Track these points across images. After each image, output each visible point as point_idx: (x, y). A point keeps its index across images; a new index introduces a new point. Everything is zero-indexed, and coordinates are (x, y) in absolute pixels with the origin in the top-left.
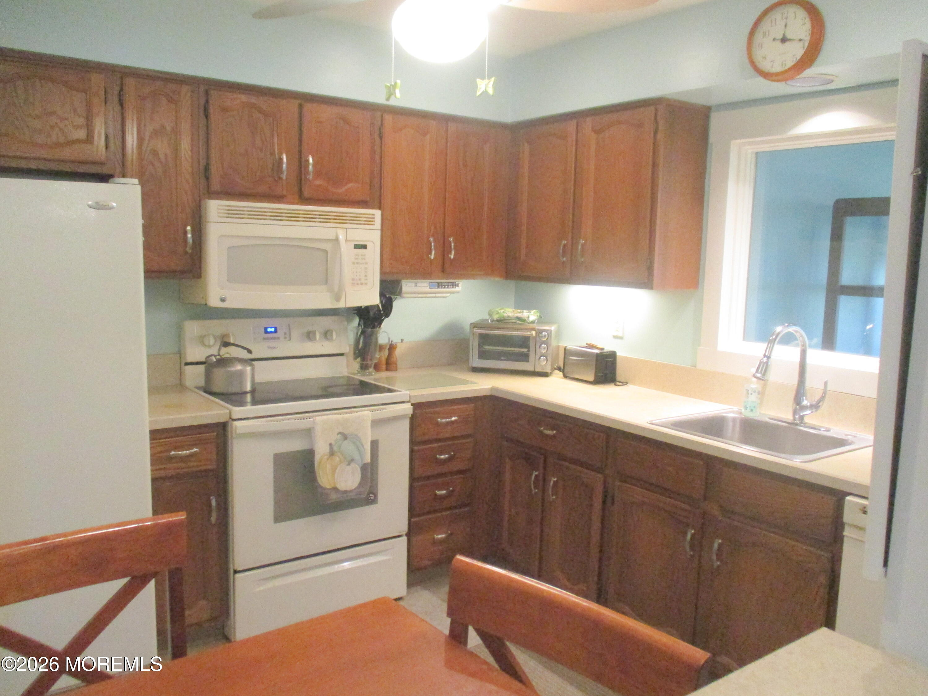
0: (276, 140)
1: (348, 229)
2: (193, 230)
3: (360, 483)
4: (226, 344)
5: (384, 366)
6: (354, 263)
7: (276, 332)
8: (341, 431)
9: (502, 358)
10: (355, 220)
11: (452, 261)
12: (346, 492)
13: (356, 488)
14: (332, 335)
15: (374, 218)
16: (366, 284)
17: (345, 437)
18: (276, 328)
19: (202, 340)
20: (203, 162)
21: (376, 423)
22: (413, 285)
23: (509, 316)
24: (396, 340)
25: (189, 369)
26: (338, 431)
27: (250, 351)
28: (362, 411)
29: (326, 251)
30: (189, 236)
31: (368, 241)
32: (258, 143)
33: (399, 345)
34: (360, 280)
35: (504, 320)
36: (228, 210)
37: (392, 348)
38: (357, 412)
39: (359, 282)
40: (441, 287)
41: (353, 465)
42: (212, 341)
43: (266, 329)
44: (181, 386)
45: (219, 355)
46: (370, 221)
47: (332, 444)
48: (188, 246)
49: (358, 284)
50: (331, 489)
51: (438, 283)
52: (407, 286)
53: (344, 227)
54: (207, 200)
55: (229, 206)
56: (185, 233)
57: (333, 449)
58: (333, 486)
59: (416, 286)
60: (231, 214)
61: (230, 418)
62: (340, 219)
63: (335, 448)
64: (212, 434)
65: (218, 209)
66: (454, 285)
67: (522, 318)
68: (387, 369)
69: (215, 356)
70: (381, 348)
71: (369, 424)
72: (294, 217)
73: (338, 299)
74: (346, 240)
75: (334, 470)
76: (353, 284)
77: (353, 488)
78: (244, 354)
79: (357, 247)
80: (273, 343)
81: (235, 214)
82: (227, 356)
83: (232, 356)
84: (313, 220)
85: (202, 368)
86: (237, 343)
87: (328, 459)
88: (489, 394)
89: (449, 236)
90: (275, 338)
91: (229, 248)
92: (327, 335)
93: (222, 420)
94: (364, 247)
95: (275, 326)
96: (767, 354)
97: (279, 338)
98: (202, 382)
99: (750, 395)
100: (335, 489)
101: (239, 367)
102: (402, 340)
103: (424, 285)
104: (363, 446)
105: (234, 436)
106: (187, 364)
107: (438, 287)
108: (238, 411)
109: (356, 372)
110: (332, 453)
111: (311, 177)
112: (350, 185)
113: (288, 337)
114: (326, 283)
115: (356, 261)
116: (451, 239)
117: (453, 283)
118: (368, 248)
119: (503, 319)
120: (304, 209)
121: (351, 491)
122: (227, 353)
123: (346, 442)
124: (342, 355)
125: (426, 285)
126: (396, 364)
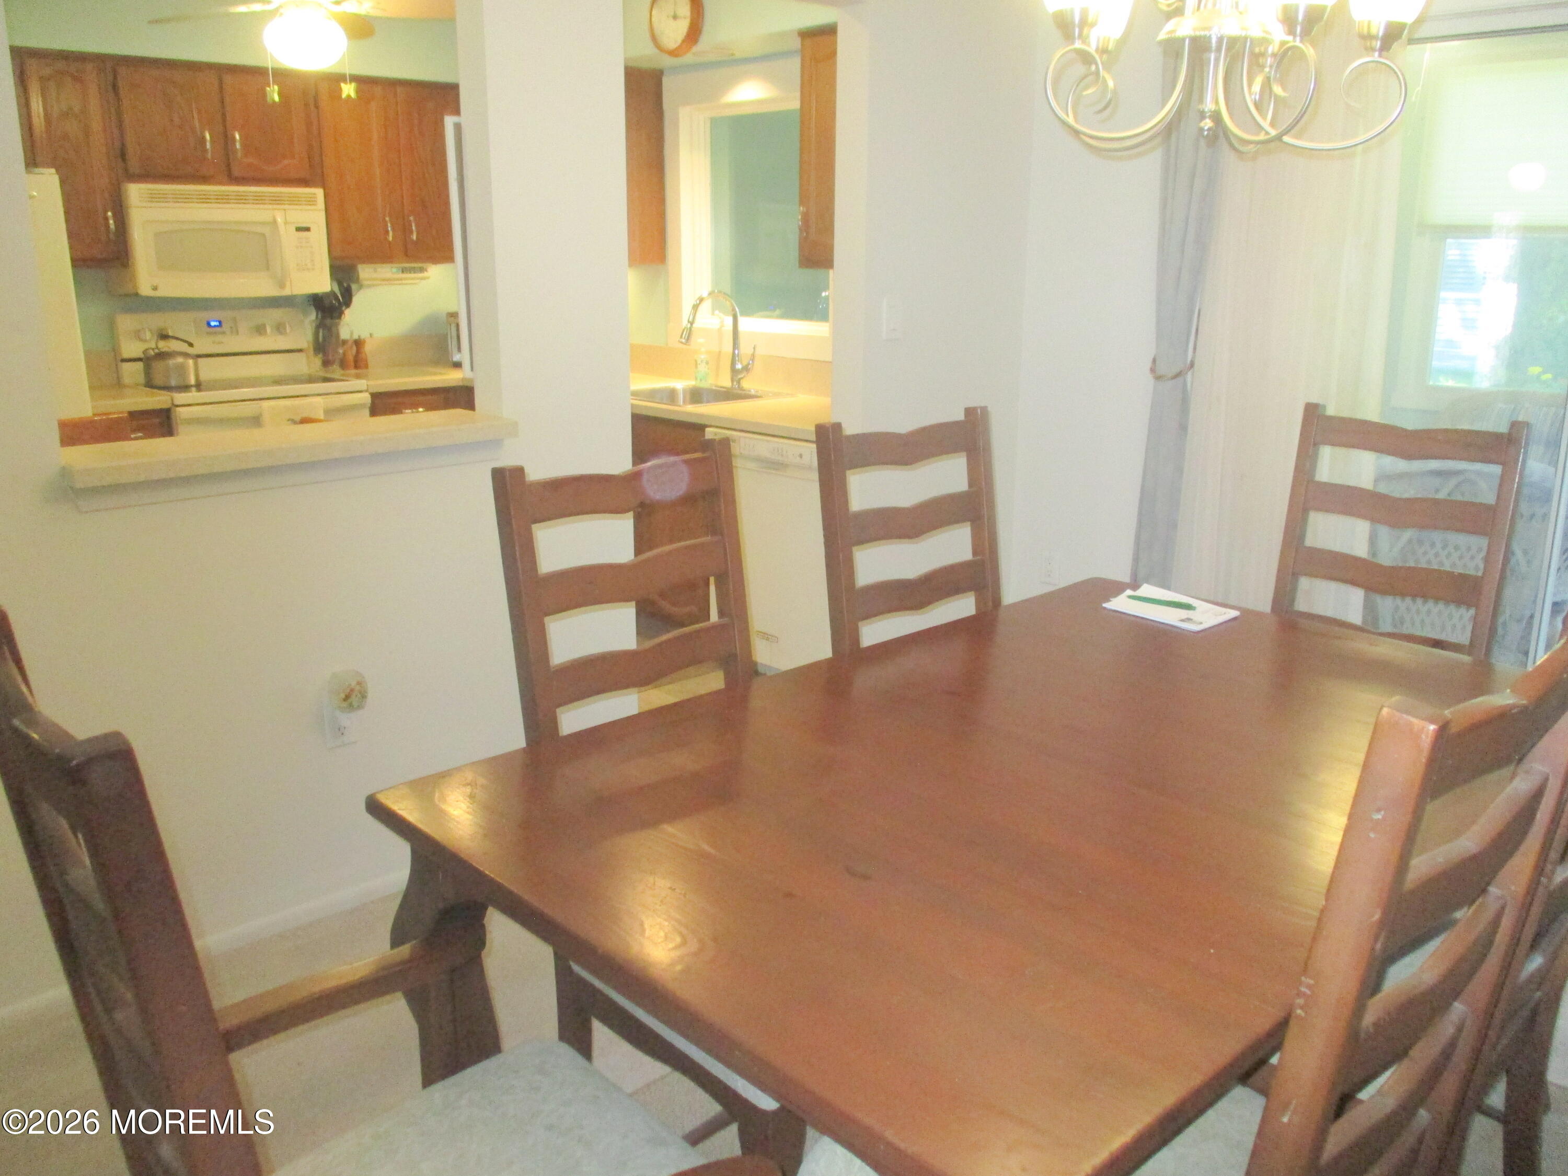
0: (195, 115)
1: (286, 211)
2: (114, 215)
4: (164, 337)
5: (352, 364)
6: (297, 247)
7: (221, 325)
10: (294, 201)
11: (416, 243)
14: (285, 329)
15: (314, 198)
16: (315, 269)
18: (220, 322)
19: (138, 335)
20: (117, 144)
22: (372, 270)
24: (364, 335)
25: (126, 366)
27: (191, 345)
29: (263, 235)
30: (111, 222)
31: (312, 223)
32: (177, 120)
33: (368, 341)
34: (306, 265)
36: (151, 194)
37: (358, 343)
39: (306, 267)
40: (406, 272)
42: (148, 335)
43: (209, 324)
44: (119, 384)
45: (157, 348)
46: (311, 201)
48: (111, 233)
49: (304, 270)
51: (403, 268)
52: (365, 272)
53: (282, 208)
54: (127, 184)
55: (151, 189)
56: (106, 219)
59: (376, 272)
60: (153, 198)
61: (173, 404)
62: (277, 200)
65: (139, 193)
66: (422, 270)
68: (356, 367)
69: (153, 349)
70: (344, 342)
72: (223, 199)
73: (282, 286)
74: (286, 223)
76: (298, 270)
78: (184, 348)
79: (299, 229)
80: (219, 338)
81: (158, 198)
82: (166, 350)
83: (171, 350)
84: (246, 201)
85: (140, 365)
86: (177, 335)
88: (461, 384)
89: (409, 216)
90: (221, 333)
91: (156, 234)
92: (280, 328)
93: (165, 406)
94: (308, 229)
95: (220, 319)
96: (690, 320)
97: (225, 332)
98: (141, 379)
99: (698, 366)
101: (180, 360)
102: (371, 335)
103: (387, 271)
105: (178, 421)
106: (124, 360)
107: (403, 272)
108: (180, 398)
109: (318, 370)
111: (239, 155)
112: (286, 162)
113: (235, 331)
114: (268, 269)
115: (300, 245)
116: (412, 218)
117: (420, 268)
118: (311, 230)
120: (234, 190)
122: (166, 346)
124: (300, 351)
126: (367, 361)
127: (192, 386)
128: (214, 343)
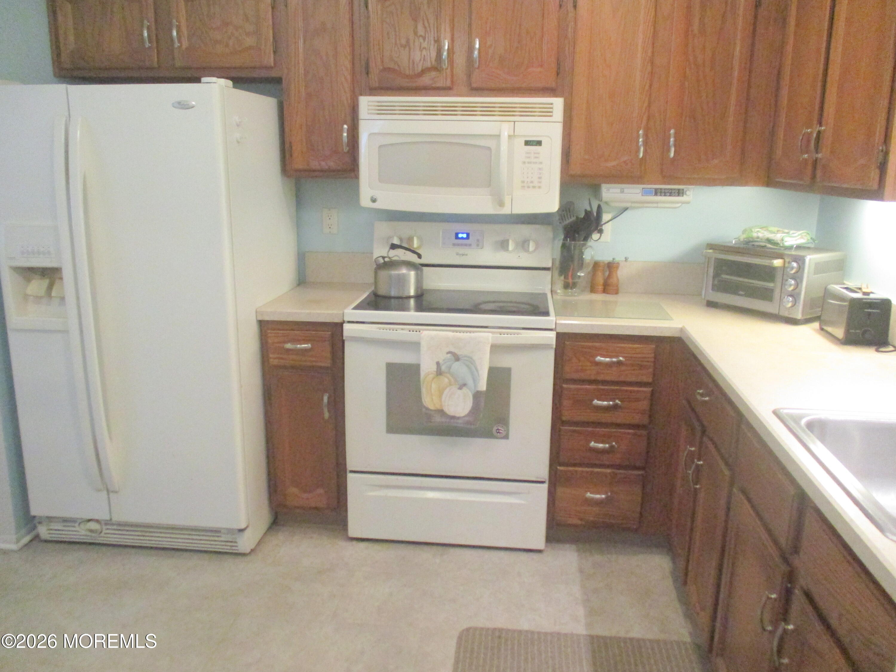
1: (516, 123)
2: (349, 129)
3: (470, 412)
4: (396, 246)
5: (601, 288)
6: (525, 162)
7: (468, 237)
8: (453, 350)
9: (741, 293)
10: (526, 112)
11: (672, 160)
12: (453, 417)
13: (464, 417)
14: (528, 246)
15: (552, 108)
16: (539, 187)
17: (457, 358)
18: (468, 235)
19: (389, 242)
20: (364, 57)
21: (495, 348)
22: (618, 191)
23: (758, 238)
24: (619, 258)
26: (448, 350)
27: (420, 256)
28: (480, 332)
29: (489, 149)
30: (345, 134)
31: (543, 136)
33: (622, 264)
34: (532, 182)
35: (752, 242)
36: (379, 106)
37: (611, 267)
38: (474, 332)
39: (531, 185)
40: (659, 194)
41: (465, 390)
43: (457, 234)
45: (387, 257)
46: (547, 112)
47: (440, 363)
48: (344, 144)
49: (528, 187)
50: (435, 411)
51: (656, 190)
52: (610, 192)
53: (511, 120)
54: (359, 97)
55: (378, 102)
56: (341, 131)
57: (440, 369)
58: (439, 407)
59: (622, 192)
60: (382, 110)
61: (343, 319)
62: (507, 111)
63: (443, 368)
64: (327, 333)
65: (369, 106)
66: (680, 193)
67: (774, 240)
69: (384, 258)
71: (488, 349)
73: (502, 204)
74: (513, 136)
75: (441, 392)
76: (523, 187)
77: (462, 415)
78: (413, 258)
79: (527, 143)
80: (461, 250)
81: (385, 110)
82: (395, 258)
83: (401, 259)
84: (455, 113)
86: (409, 246)
87: (433, 379)
89: (670, 129)
90: (466, 245)
91: (380, 147)
92: (523, 245)
93: (337, 320)
94: (539, 143)
95: (468, 232)
97: (470, 245)
100: (441, 412)
101: (403, 271)
102: (626, 259)
103: (634, 191)
104: (477, 371)
107: (656, 194)
110: (439, 373)
113: (479, 245)
114: (489, 185)
115: (527, 160)
116: (672, 132)
117: (679, 190)
118: (544, 144)
119: (752, 240)
120: (441, 101)
121: (459, 418)
122: (396, 256)
123: (457, 363)
124: (545, 269)
125: (638, 191)
126: (617, 286)
127: (410, 297)
128: (457, 254)
